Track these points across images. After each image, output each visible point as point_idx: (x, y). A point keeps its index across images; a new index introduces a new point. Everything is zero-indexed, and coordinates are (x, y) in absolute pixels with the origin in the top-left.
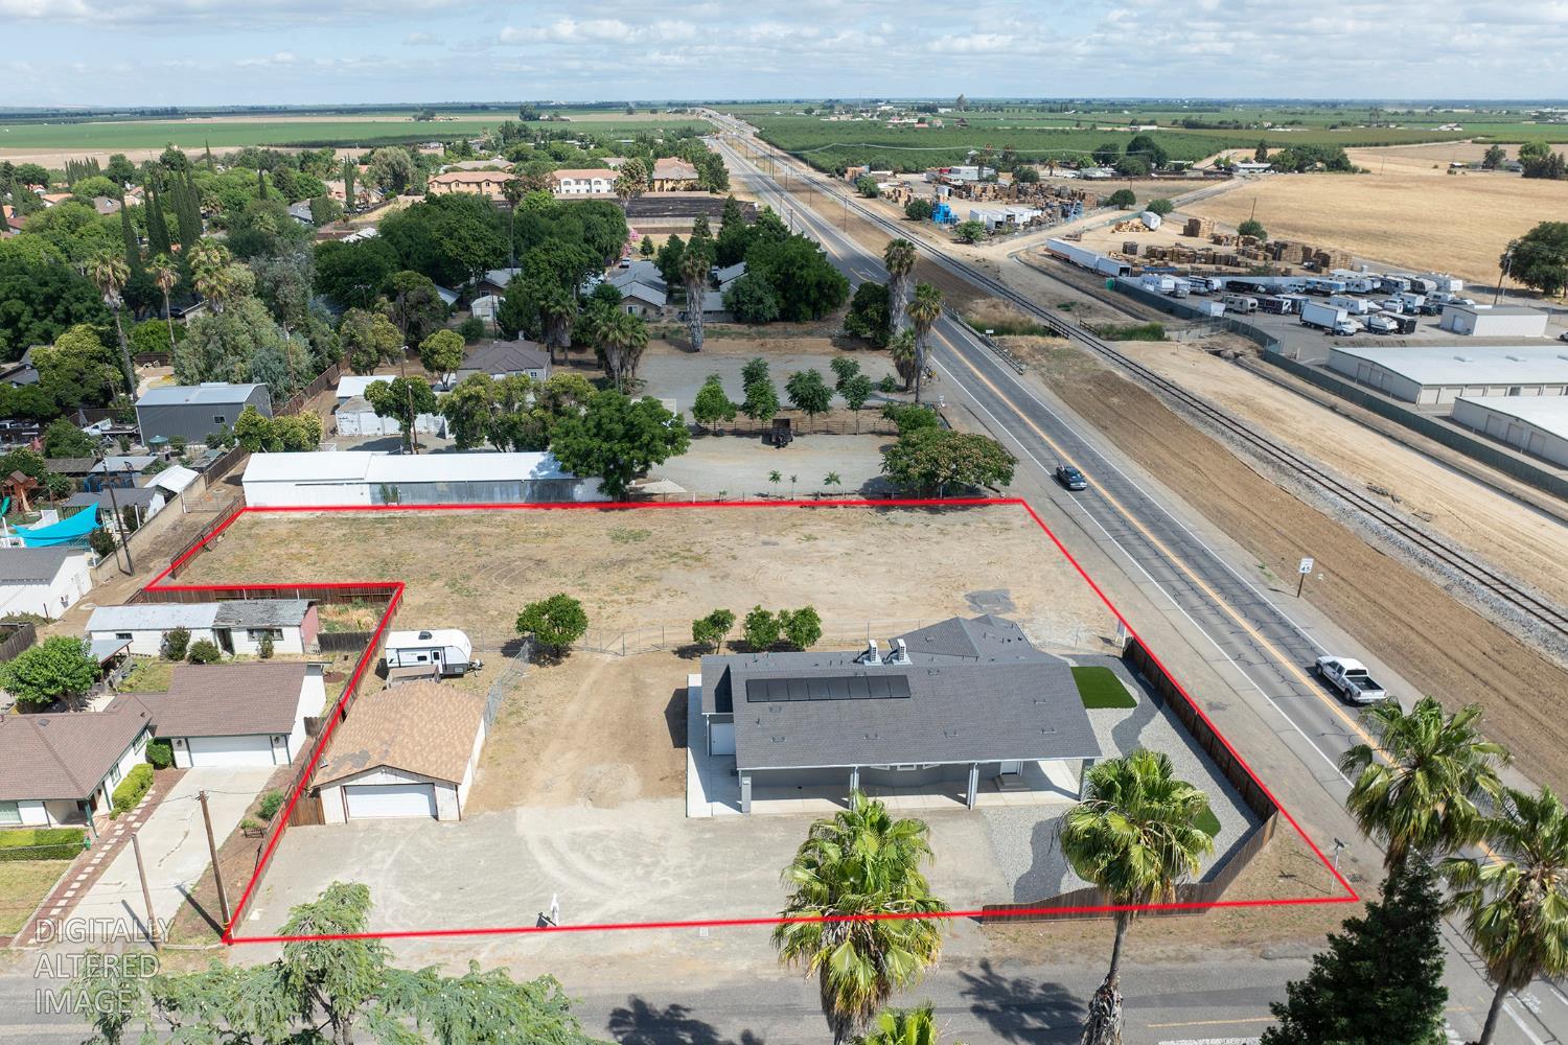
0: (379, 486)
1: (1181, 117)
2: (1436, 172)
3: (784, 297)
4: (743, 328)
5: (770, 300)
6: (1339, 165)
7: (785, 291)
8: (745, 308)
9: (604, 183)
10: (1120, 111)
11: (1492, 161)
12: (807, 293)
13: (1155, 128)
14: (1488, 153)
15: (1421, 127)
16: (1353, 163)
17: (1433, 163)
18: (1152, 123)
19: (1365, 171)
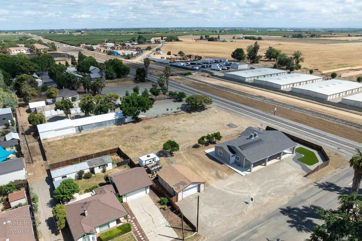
0: (78, 127)
1: (137, 31)
2: (192, 41)
3: (117, 73)
4: (109, 81)
5: (114, 74)
6: (177, 40)
7: (117, 71)
8: (109, 76)
9: (24, 50)
10: (121, 31)
11: (202, 38)
12: (122, 72)
13: (133, 34)
14: (201, 37)
15: (180, 33)
16: (180, 40)
17: (192, 39)
18: (132, 33)
19: (182, 41)
